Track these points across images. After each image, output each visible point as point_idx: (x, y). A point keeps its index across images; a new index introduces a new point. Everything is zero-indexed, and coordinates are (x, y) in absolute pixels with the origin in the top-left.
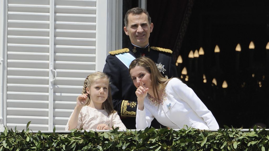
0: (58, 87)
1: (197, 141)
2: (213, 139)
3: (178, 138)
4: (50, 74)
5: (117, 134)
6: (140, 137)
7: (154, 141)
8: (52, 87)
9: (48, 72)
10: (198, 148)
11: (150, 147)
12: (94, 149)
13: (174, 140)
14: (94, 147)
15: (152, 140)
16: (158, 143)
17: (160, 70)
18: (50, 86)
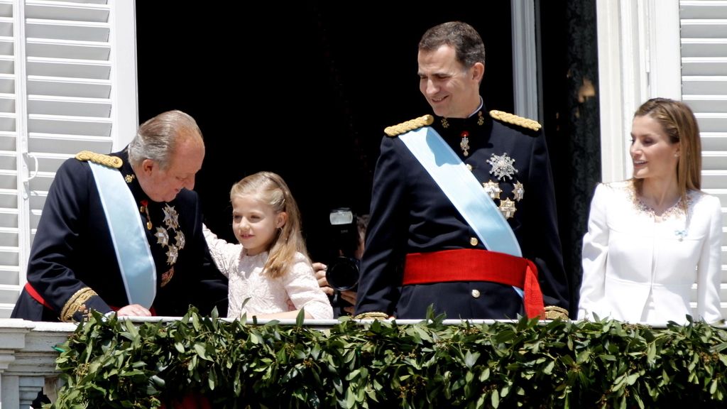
0: (37, 194)
1: (630, 351)
2: (667, 346)
3: (586, 343)
4: (21, 163)
5: (443, 330)
6: (499, 339)
7: (535, 348)
8: (26, 196)
9: (15, 159)
10: (635, 368)
11: (526, 364)
12: (400, 365)
13: (578, 347)
14: (399, 361)
15: (531, 347)
16: (544, 354)
17: (503, 170)
18: (21, 192)
